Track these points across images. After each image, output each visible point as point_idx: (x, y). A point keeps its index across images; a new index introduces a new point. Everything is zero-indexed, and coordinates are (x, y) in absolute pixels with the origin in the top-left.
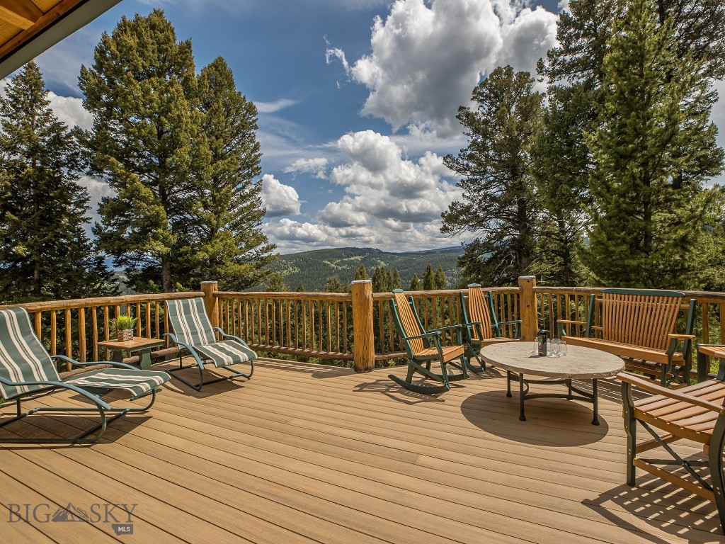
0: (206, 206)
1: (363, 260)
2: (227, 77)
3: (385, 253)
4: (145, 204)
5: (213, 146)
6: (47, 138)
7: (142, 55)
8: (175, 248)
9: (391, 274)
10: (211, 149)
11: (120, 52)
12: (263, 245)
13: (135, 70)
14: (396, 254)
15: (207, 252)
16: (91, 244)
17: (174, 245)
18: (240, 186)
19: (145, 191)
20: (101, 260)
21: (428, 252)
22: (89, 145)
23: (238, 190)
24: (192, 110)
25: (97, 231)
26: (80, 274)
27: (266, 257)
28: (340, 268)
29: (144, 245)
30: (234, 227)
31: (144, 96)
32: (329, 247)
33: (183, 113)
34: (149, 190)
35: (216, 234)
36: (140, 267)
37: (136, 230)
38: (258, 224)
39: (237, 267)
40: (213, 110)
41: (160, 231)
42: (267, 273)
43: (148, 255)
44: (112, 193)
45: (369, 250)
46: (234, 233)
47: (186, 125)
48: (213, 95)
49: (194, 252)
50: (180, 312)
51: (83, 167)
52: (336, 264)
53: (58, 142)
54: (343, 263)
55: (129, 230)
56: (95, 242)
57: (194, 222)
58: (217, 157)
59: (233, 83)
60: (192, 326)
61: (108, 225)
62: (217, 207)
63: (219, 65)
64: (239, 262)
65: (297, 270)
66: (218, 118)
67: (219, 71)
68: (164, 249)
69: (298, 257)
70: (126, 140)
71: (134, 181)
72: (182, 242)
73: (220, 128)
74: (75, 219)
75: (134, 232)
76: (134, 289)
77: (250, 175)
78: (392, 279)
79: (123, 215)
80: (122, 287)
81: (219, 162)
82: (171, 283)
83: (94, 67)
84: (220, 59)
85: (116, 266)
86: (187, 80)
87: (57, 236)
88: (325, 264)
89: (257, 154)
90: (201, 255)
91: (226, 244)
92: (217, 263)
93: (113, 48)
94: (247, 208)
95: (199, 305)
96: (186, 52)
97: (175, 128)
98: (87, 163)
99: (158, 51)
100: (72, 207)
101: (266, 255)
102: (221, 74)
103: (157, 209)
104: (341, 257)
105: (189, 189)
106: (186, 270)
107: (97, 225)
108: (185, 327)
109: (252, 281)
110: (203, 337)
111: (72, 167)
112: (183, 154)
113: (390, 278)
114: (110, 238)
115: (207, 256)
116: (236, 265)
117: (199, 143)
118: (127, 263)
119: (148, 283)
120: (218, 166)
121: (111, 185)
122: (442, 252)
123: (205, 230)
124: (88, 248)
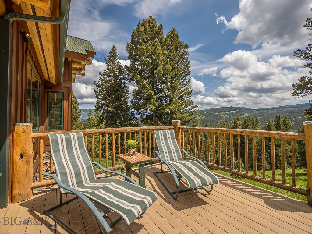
0: (169, 90)
1: (236, 113)
2: (176, 35)
3: (248, 109)
4: (147, 90)
5: (171, 65)
6: (118, 71)
7: (145, 33)
8: (157, 107)
9: (255, 119)
10: (170, 66)
11: (138, 34)
12: (192, 105)
13: (143, 40)
14: (254, 109)
15: (169, 109)
16: (130, 107)
17: (157, 106)
18: (182, 81)
19: (147, 85)
20: (133, 112)
21: (274, 108)
22: (129, 71)
23: (181, 82)
24: (163, 51)
25: (132, 102)
26: (127, 117)
27: (193, 111)
28: (224, 116)
29: (147, 107)
30: (180, 98)
31: (146, 49)
32: (219, 107)
33: (160, 52)
34: (148, 85)
35: (173, 101)
36: (145, 115)
37: (144, 101)
38: (190, 97)
39: (181, 115)
40: (171, 49)
41: (152, 100)
42: (194, 118)
43: (148, 111)
44: (137, 88)
45: (239, 107)
46: (180, 101)
47: (161, 57)
48: (171, 44)
49: (164, 109)
50: (162, 138)
51: (128, 79)
52: (222, 115)
53: (121, 72)
54: (226, 114)
55: (142, 101)
56: (131, 106)
57: (164, 97)
58: (173, 69)
59: (178, 38)
60: (168, 148)
61: (135, 99)
62: (173, 90)
63: (173, 32)
64: (181, 113)
65: (204, 117)
66: (173, 52)
67: (173, 33)
68: (153, 108)
69: (204, 111)
70: (141, 67)
71: (143, 82)
72: (160, 105)
73: (174, 57)
74: (126, 98)
75: (143, 102)
76: (143, 124)
77: (186, 76)
78: (255, 122)
79: (140, 96)
80: (140, 123)
81: (174, 71)
82: (156, 121)
83: (131, 43)
84: (173, 29)
85: (138, 115)
86: (161, 39)
87: (121, 104)
88: (217, 115)
89: (189, 66)
90: (167, 110)
91: (177, 105)
92: (173, 114)
93: (136, 34)
94: (185, 90)
95: (172, 134)
96: (161, 28)
97: (157, 59)
98: (129, 78)
99: (151, 31)
100: (125, 94)
101: (193, 110)
102: (174, 35)
103: (151, 92)
104: (225, 111)
105: (162, 84)
106: (161, 117)
107: (132, 100)
108: (164, 147)
109: (187, 121)
110: (175, 155)
111: (125, 80)
112: (160, 69)
113: (254, 122)
114: (136, 104)
115: (169, 111)
116: (181, 114)
117: (166, 63)
118: (141, 114)
119: (148, 121)
120: (173, 73)
121: (136, 85)
122: (283, 108)
123: (168, 100)
124: (129, 108)
